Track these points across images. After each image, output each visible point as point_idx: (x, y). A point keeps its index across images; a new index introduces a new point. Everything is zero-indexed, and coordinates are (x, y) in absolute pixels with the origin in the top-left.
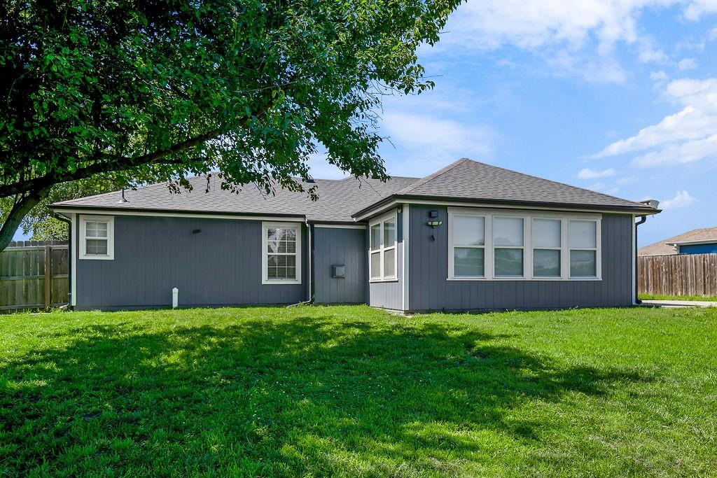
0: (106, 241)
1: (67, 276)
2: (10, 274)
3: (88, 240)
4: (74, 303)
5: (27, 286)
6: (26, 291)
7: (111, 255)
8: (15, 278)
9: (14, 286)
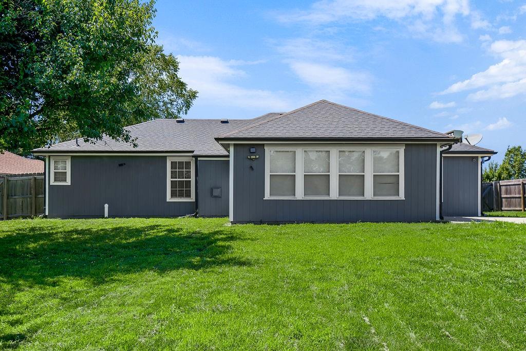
0: (66, 172)
1: (43, 196)
2: (13, 195)
3: (55, 172)
4: (47, 214)
5: (22, 202)
6: (22, 205)
7: (68, 182)
8: (16, 197)
9: (15, 202)
